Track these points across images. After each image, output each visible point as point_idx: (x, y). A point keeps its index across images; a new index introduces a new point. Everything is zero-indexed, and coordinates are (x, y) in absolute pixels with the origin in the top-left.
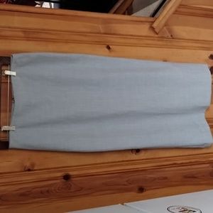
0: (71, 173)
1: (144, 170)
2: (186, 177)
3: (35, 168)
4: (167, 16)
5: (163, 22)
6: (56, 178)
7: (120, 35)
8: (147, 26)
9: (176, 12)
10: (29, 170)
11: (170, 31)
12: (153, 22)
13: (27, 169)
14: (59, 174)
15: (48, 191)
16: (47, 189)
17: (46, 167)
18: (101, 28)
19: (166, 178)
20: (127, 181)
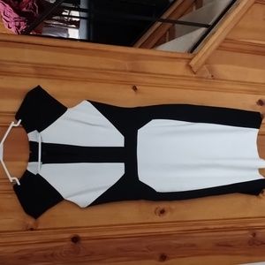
0: (81, 235)
1: (168, 235)
2: (218, 245)
3: (39, 227)
4: (208, 53)
5: (203, 60)
6: (63, 240)
7: (149, 73)
8: (183, 64)
9: (220, 48)
10: (32, 229)
11: (211, 70)
12: (191, 59)
13: (29, 227)
14: (67, 236)
15: (52, 255)
16: (51, 252)
17: (52, 227)
18: (127, 65)
19: (193, 245)
20: (147, 247)
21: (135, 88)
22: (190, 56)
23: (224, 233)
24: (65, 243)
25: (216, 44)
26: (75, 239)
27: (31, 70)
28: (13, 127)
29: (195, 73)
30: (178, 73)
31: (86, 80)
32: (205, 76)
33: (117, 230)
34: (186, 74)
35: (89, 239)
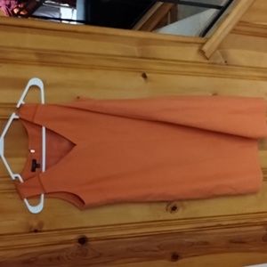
21: (144, 76)
22: (202, 40)
23: (237, 229)
24: (72, 245)
25: (230, 27)
26: (83, 241)
27: (34, 57)
28: (14, 119)
29: (208, 59)
30: (190, 59)
31: (92, 68)
32: (218, 61)
33: (127, 229)
34: (198, 60)
35: (97, 239)
